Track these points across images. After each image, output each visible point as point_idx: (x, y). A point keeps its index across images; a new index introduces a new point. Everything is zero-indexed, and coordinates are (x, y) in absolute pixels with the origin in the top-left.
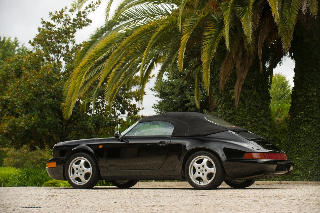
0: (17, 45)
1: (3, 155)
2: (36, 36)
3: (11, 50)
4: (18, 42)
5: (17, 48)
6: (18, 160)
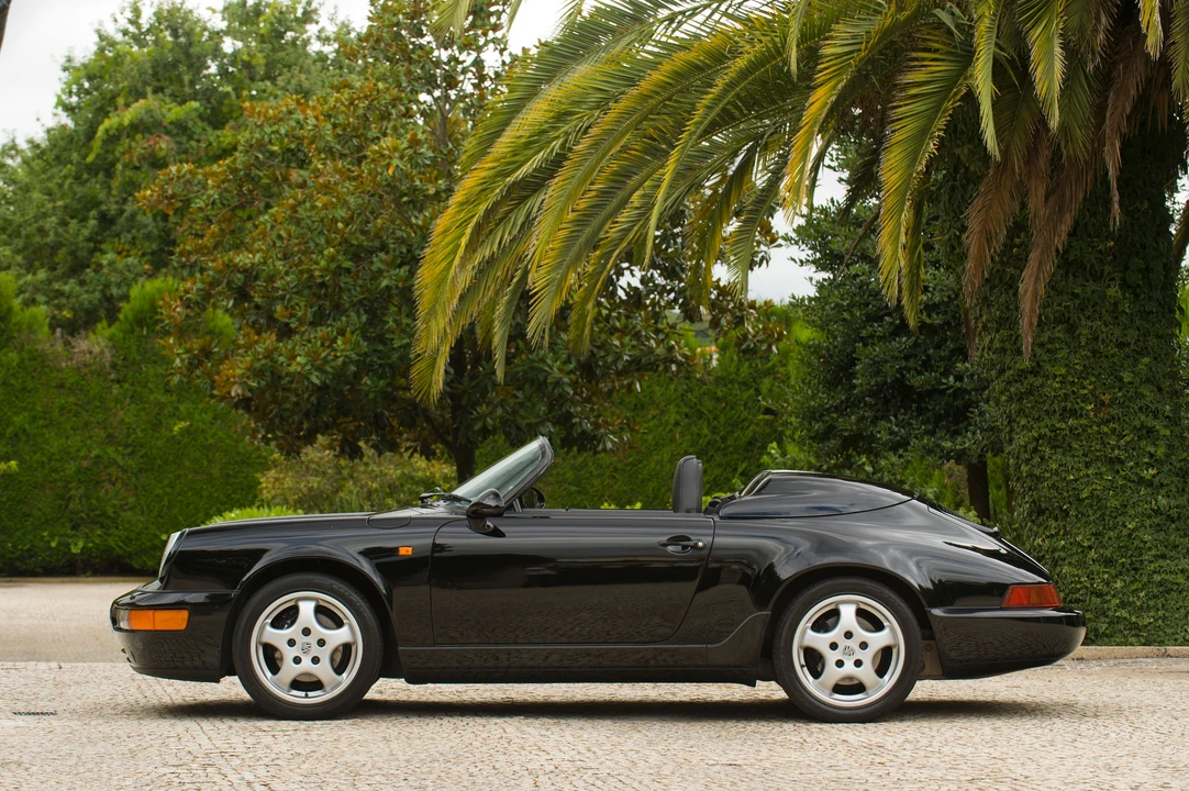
1: (265, 458)
6: (315, 482)
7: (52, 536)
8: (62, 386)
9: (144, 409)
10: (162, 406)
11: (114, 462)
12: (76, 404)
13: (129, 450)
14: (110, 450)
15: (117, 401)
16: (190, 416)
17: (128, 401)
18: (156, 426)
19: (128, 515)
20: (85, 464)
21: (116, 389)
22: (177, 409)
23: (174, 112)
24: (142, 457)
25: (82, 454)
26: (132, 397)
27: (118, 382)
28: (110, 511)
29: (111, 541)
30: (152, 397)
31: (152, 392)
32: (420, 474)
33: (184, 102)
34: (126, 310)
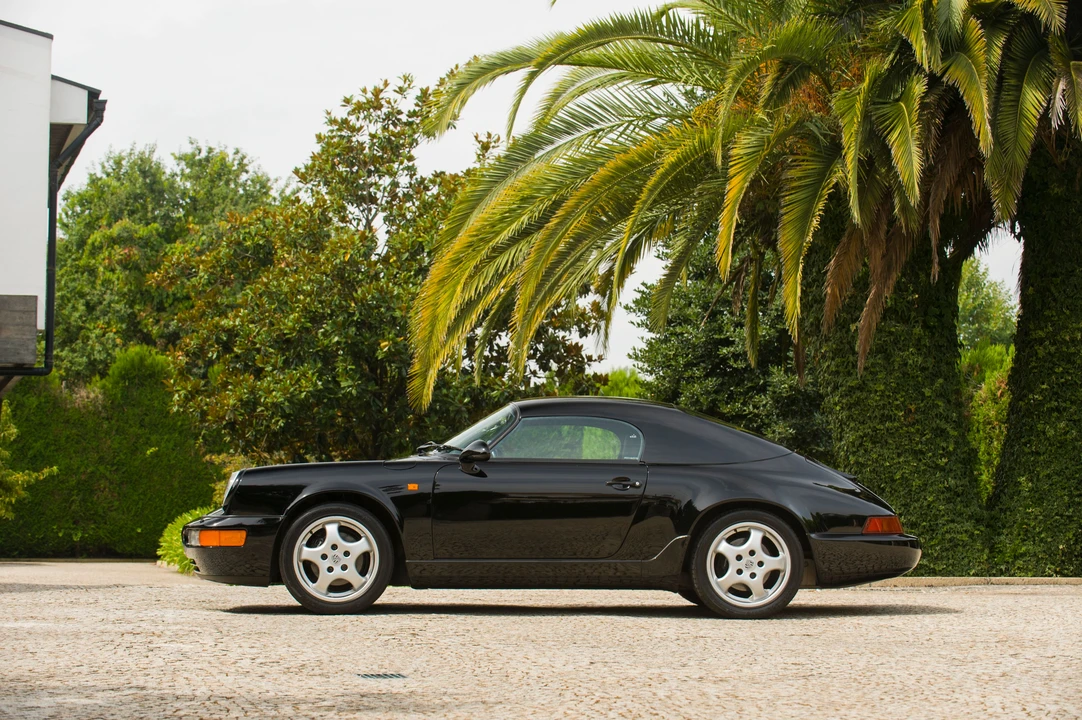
0: (242, 168)
3: (227, 183)
4: (245, 161)
5: (244, 177)
7: (60, 529)
8: (67, 422)
9: (125, 439)
10: (138, 437)
11: (104, 476)
12: (77, 435)
13: (115, 468)
14: (102, 468)
15: (107, 433)
16: (158, 444)
17: (114, 432)
18: (135, 450)
19: (114, 514)
20: (83, 477)
21: (105, 425)
22: (148, 439)
23: (142, 231)
24: (123, 473)
25: (82, 470)
26: (117, 430)
27: (107, 419)
28: (101, 511)
29: (101, 533)
30: (132, 430)
31: (131, 426)
33: (147, 224)
34: (114, 369)
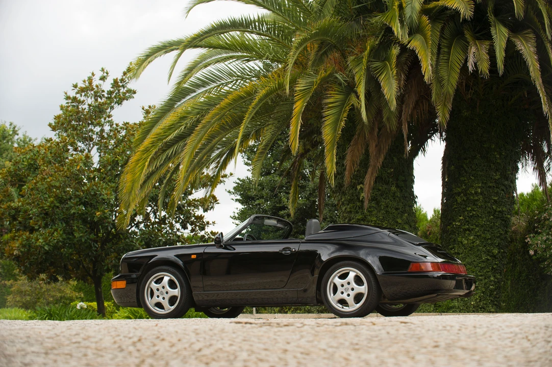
0: (15, 132)
1: (4, 293)
2: (55, 119)
3: (8, 142)
4: (16, 129)
5: (16, 137)
6: (28, 298)
32: (68, 295)
